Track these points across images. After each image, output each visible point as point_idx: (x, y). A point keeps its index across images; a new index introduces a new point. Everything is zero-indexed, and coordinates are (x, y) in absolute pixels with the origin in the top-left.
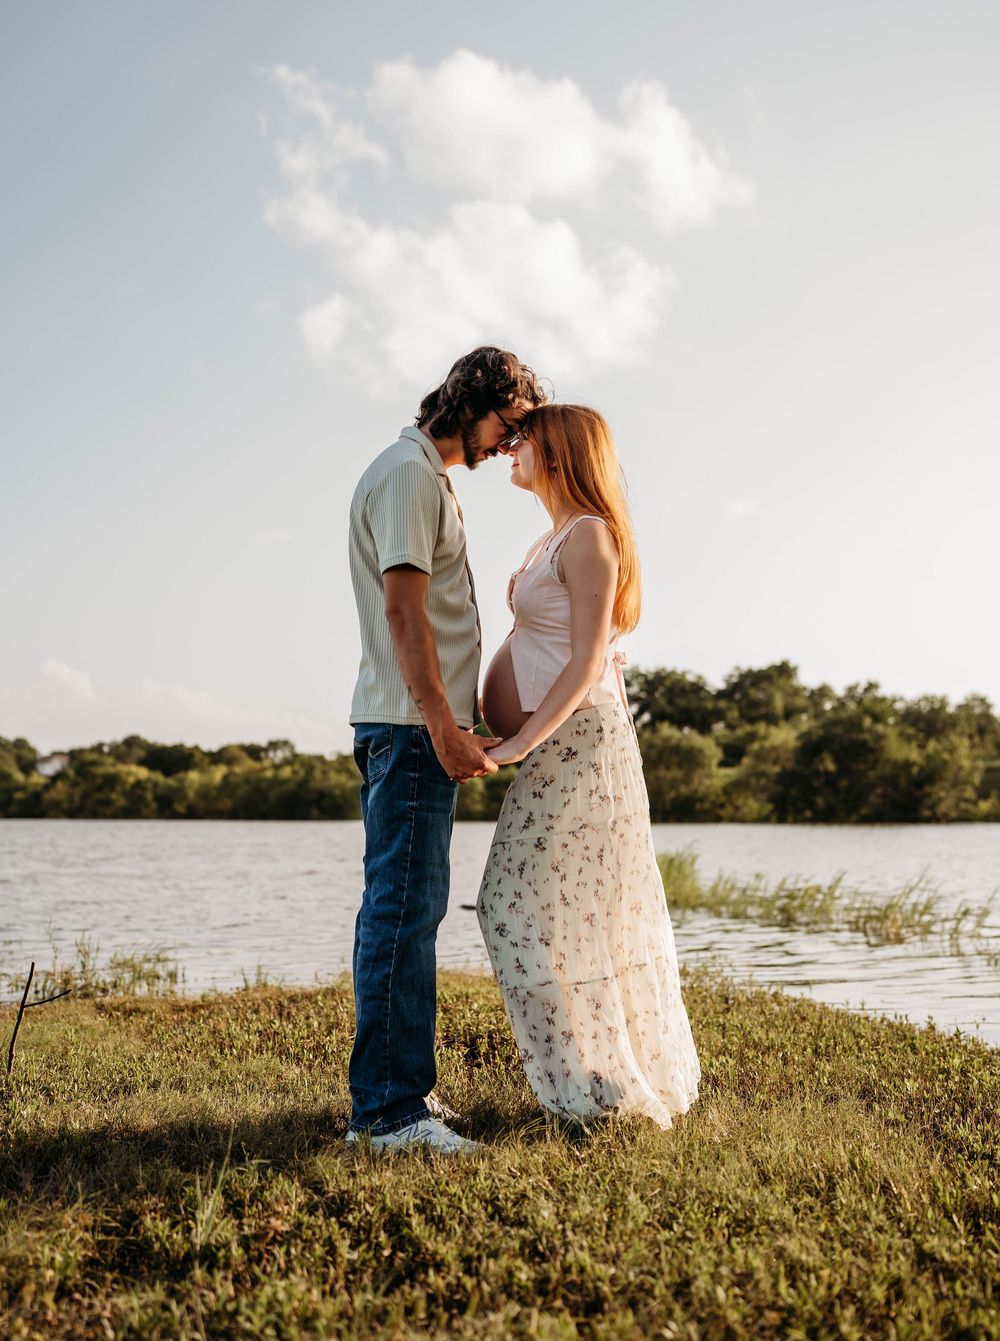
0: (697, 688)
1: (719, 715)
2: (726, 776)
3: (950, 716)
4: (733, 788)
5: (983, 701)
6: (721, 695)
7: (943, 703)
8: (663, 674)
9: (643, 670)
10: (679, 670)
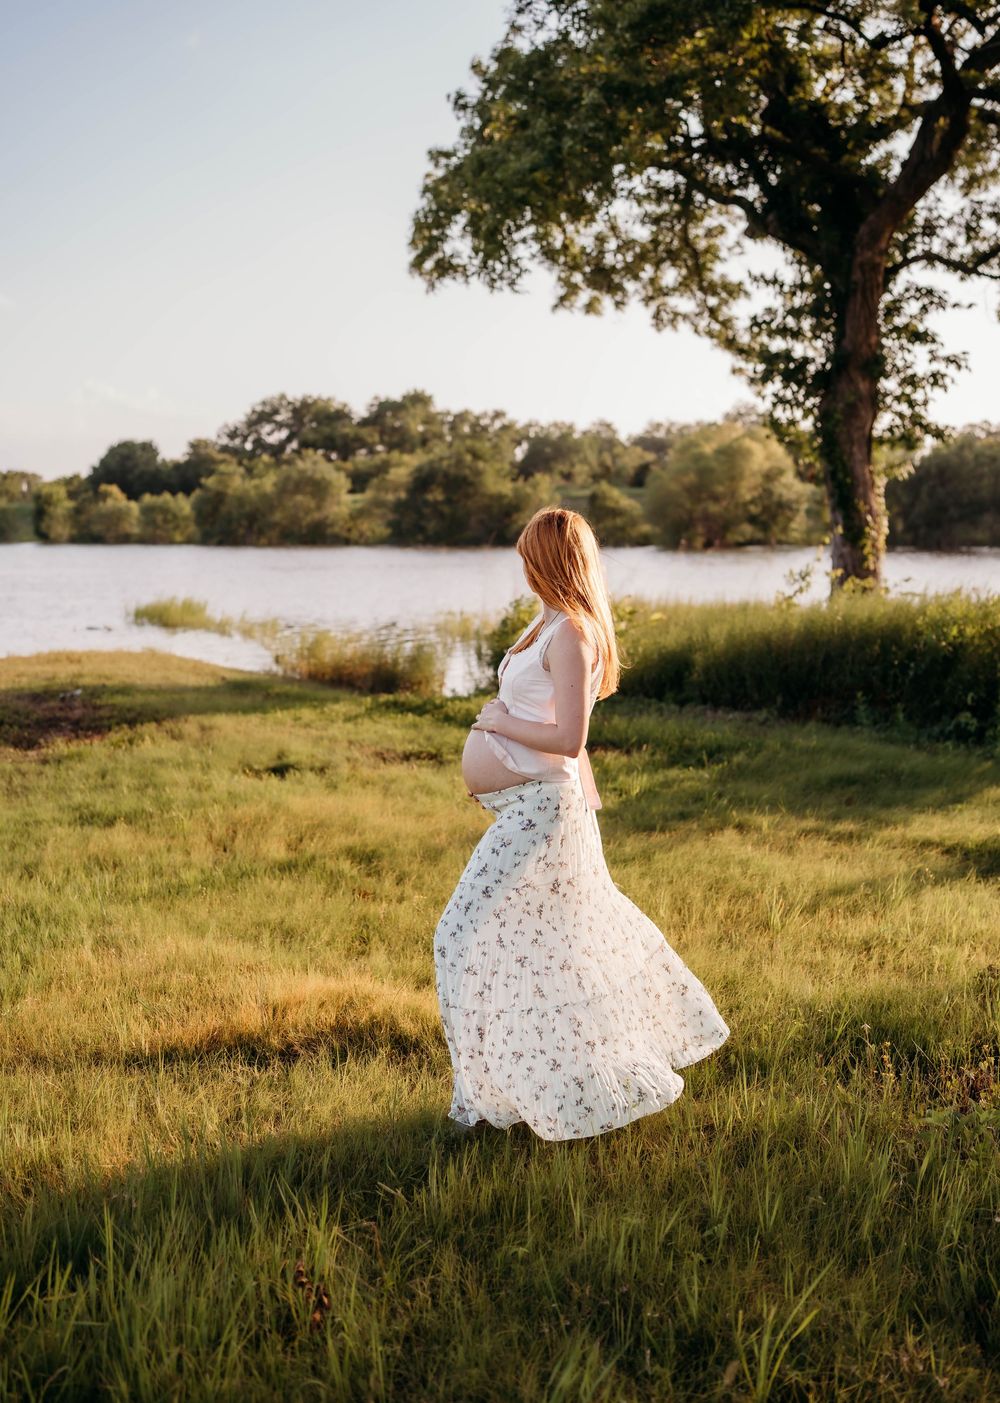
0: (342, 415)
1: (361, 443)
2: (355, 502)
3: (576, 441)
4: (358, 515)
5: (608, 426)
6: (364, 423)
7: (571, 427)
8: (310, 401)
9: (290, 398)
10: (325, 396)
